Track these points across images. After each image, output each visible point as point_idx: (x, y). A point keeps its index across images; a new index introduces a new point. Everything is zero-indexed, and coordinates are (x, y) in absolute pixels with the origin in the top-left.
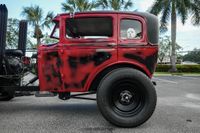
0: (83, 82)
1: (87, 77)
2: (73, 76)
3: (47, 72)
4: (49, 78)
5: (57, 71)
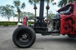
3: (65, 26)
4: (66, 28)
5: (71, 26)
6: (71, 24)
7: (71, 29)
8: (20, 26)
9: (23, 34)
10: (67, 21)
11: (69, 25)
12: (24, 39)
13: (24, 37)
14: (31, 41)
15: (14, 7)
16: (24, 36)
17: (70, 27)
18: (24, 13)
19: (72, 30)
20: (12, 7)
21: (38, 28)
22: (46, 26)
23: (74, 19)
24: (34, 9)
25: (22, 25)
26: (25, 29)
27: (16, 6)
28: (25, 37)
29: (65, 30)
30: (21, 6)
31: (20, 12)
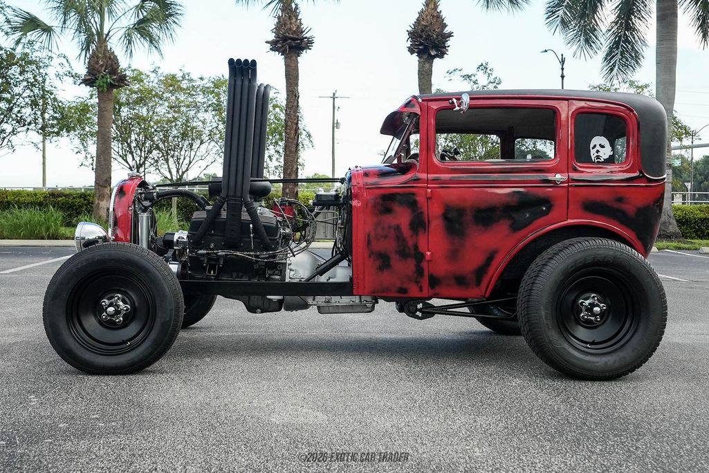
0: (481, 272)
1: (490, 259)
2: (454, 255)
3: (379, 246)
4: (384, 262)
5: (410, 242)
6: (406, 231)
7: (409, 266)
8: (89, 243)
9: (109, 291)
10: (388, 211)
11: (400, 238)
12: (110, 325)
13: (111, 309)
14: (153, 336)
15: (48, 30)
16: (111, 305)
17: (403, 254)
18: (172, 83)
19: (420, 271)
20: (31, 23)
21: (213, 261)
22: (267, 248)
23: (421, 199)
24: (275, 46)
25: (105, 239)
26: (118, 260)
27: (73, 19)
28: (117, 312)
29: (381, 269)
30: (130, 20)
31: (121, 81)
